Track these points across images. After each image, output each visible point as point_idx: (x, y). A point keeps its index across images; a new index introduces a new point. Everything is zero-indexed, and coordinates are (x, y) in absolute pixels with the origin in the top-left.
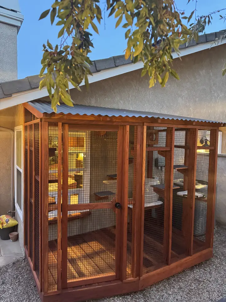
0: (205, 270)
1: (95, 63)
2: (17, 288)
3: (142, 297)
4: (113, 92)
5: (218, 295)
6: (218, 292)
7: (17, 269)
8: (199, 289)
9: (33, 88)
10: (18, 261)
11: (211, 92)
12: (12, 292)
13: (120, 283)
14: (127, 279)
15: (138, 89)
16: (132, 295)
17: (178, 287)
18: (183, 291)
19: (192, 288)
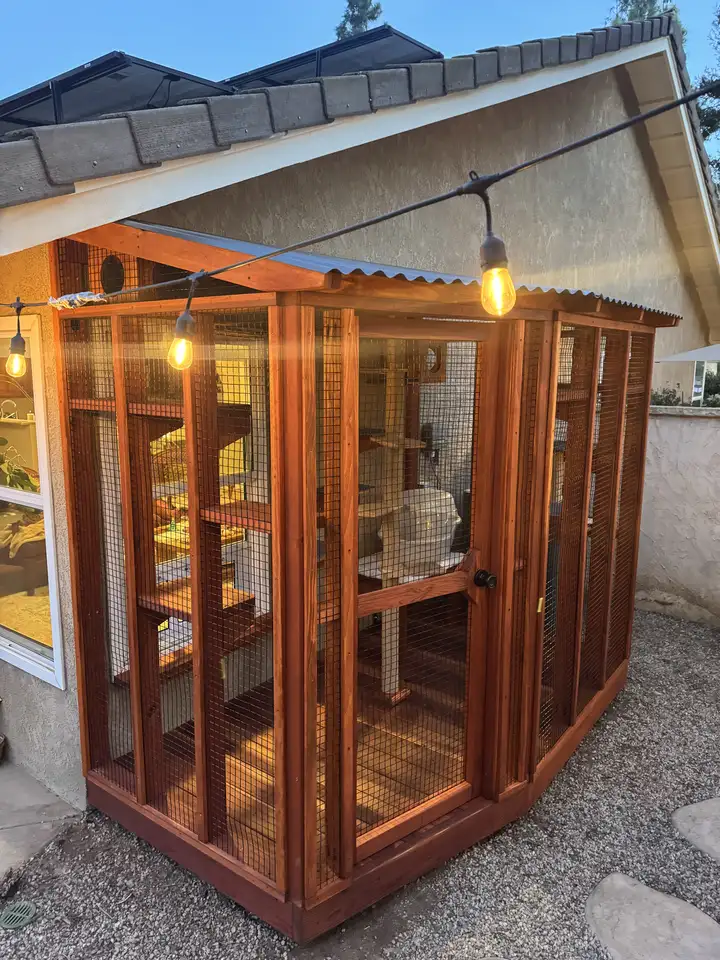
0: (625, 718)
1: (322, 89)
2: (145, 919)
3: (536, 828)
4: (319, 200)
5: (695, 771)
6: (690, 763)
7: (91, 858)
8: (647, 769)
9: (146, 164)
10: (70, 831)
11: (536, 222)
12: (138, 937)
13: (488, 805)
14: (507, 790)
15: (383, 196)
16: (510, 831)
17: (599, 776)
18: (618, 784)
19: (632, 769)
